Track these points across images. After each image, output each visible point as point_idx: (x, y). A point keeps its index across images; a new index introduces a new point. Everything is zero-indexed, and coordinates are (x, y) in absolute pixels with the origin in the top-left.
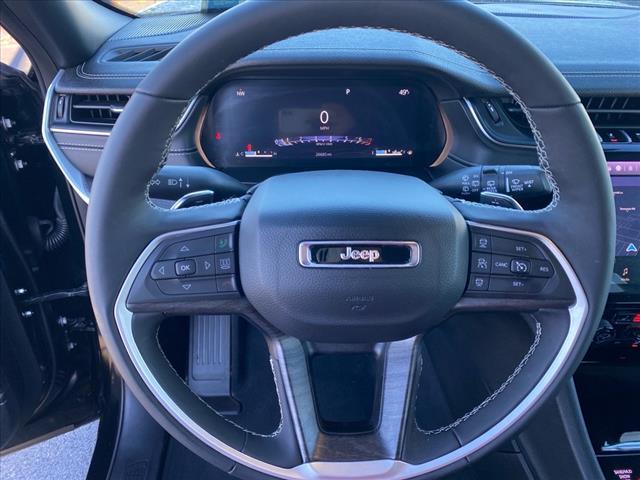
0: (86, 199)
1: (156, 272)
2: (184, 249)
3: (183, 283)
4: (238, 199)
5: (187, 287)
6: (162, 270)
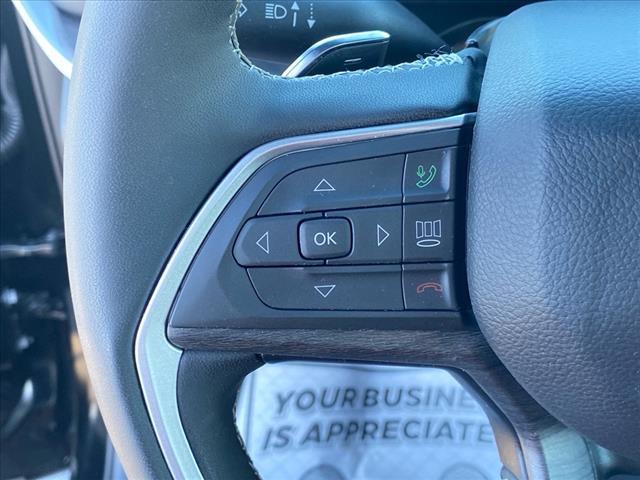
0: (64, 66)
1: (249, 246)
2: (324, 187)
3: (316, 278)
4: (455, 57)
5: (325, 290)
6: (264, 242)
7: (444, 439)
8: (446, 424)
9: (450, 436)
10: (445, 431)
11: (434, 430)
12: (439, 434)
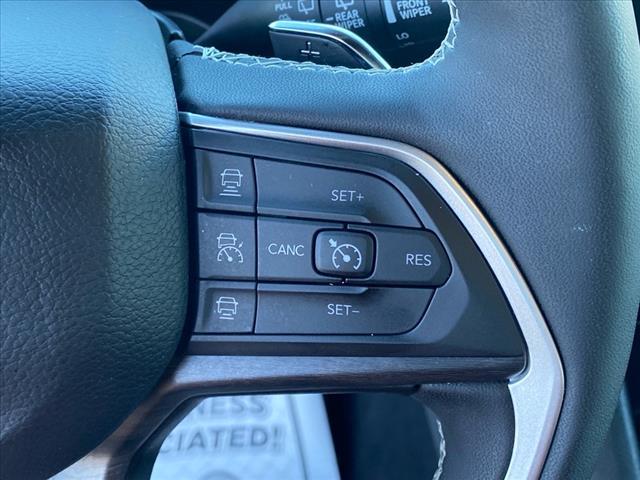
7: (197, 449)
8: (198, 435)
9: (202, 445)
10: (198, 441)
11: (186, 442)
12: (192, 445)
